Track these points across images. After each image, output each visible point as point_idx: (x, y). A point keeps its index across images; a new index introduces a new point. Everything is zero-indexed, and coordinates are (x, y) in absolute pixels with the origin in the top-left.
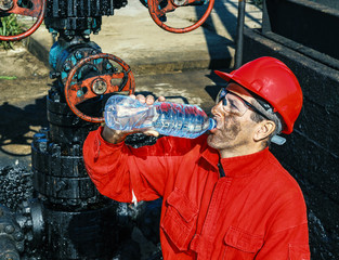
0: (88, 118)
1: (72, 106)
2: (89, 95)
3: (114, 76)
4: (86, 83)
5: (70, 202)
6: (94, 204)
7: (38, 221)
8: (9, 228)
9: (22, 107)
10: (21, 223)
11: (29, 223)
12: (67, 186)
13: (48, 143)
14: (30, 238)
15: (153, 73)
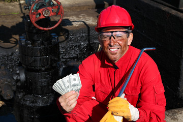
0: (41, 28)
1: (34, 22)
2: (42, 17)
3: (53, 7)
4: (40, 11)
5: (36, 68)
6: (48, 69)
7: (23, 77)
8: (9, 80)
9: (10, 27)
10: (15, 78)
11: (19, 78)
12: (35, 61)
13: (26, 41)
14: (20, 84)
15: (79, 10)
